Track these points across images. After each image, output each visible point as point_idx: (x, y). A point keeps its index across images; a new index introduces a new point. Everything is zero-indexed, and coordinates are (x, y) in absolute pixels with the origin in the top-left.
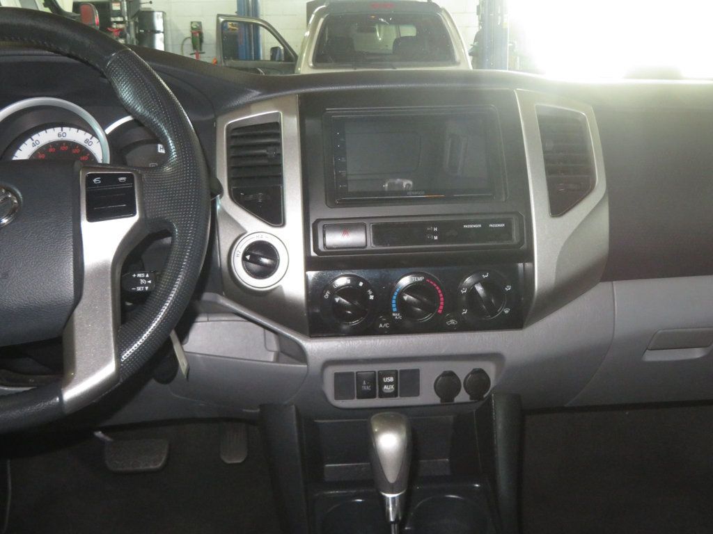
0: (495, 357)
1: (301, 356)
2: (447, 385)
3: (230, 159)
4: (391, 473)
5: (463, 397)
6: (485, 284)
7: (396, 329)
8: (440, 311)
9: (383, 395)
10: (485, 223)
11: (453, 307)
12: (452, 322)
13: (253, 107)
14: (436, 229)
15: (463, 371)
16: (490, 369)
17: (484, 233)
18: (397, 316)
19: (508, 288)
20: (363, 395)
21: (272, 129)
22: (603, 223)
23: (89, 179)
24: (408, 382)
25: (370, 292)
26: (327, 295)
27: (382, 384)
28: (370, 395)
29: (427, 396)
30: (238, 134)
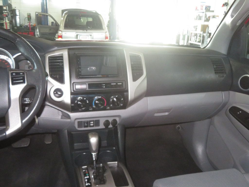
0: (119, 116)
1: (69, 117)
2: (107, 123)
3: (49, 66)
4: (94, 148)
5: (111, 126)
6: (116, 98)
7: (94, 110)
8: (105, 105)
9: (90, 126)
10: (117, 83)
11: (108, 104)
12: (108, 108)
13: (56, 52)
14: (104, 85)
15: (111, 120)
16: (118, 119)
17: (116, 86)
18: (94, 107)
19: (122, 99)
20: (85, 127)
21: (61, 58)
22: (145, 83)
23: (12, 74)
24: (97, 123)
25: (87, 101)
26: (76, 102)
27: (90, 124)
28: (87, 127)
29: (102, 126)
30: (51, 59)
